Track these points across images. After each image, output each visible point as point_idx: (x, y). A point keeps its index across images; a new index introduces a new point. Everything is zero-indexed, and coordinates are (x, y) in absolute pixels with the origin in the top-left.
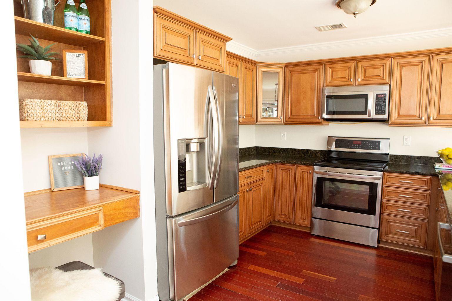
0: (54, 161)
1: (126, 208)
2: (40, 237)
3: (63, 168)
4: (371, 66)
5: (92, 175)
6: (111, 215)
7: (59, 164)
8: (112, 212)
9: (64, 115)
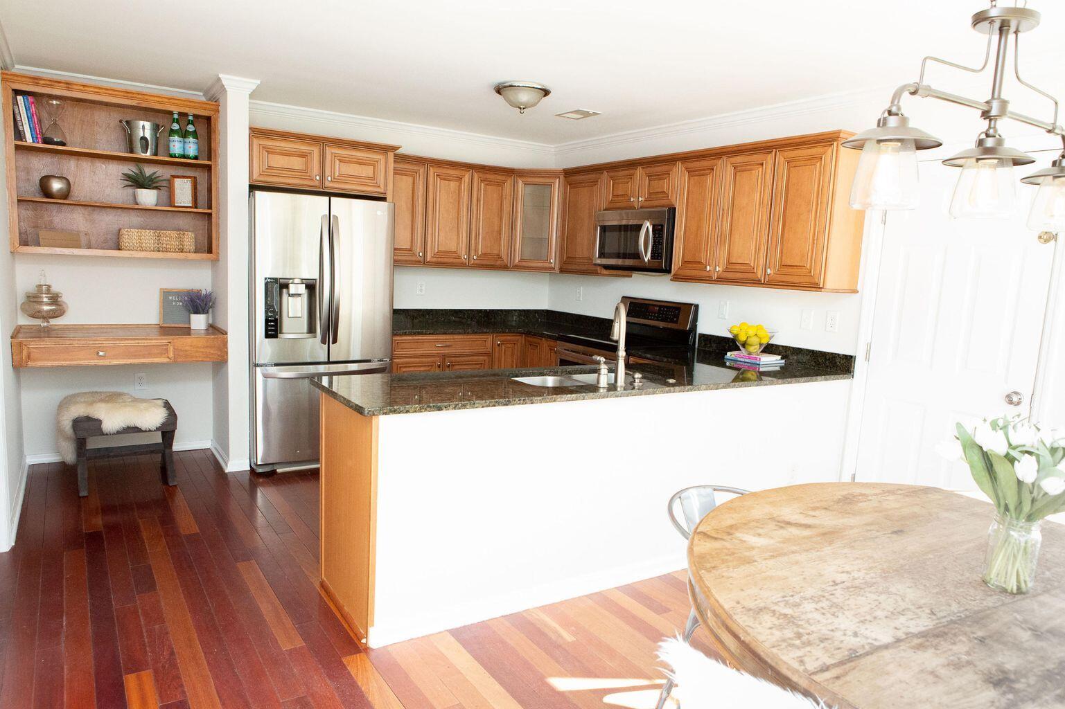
0: (166, 294)
1: (207, 347)
2: (101, 353)
3: (174, 303)
4: (655, 175)
5: (197, 312)
6: (186, 351)
7: (170, 298)
8: (187, 348)
9: (165, 245)
